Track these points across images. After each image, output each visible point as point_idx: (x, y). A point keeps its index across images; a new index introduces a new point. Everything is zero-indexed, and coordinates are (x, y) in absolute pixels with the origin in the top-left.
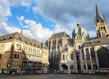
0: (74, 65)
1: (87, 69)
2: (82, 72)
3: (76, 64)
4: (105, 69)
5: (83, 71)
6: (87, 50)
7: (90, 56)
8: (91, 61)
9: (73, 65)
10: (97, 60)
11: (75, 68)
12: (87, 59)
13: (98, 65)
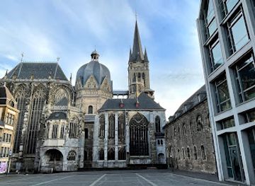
0: (76, 150)
1: (106, 159)
2: (93, 166)
3: (82, 149)
4: (138, 158)
5: (96, 163)
6: (112, 118)
7: (116, 132)
8: (116, 142)
9: (74, 151)
10: (128, 141)
11: (77, 158)
12: (109, 138)
13: (128, 151)
